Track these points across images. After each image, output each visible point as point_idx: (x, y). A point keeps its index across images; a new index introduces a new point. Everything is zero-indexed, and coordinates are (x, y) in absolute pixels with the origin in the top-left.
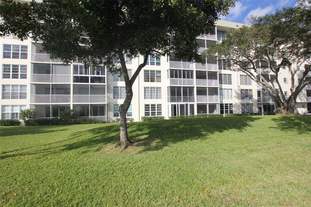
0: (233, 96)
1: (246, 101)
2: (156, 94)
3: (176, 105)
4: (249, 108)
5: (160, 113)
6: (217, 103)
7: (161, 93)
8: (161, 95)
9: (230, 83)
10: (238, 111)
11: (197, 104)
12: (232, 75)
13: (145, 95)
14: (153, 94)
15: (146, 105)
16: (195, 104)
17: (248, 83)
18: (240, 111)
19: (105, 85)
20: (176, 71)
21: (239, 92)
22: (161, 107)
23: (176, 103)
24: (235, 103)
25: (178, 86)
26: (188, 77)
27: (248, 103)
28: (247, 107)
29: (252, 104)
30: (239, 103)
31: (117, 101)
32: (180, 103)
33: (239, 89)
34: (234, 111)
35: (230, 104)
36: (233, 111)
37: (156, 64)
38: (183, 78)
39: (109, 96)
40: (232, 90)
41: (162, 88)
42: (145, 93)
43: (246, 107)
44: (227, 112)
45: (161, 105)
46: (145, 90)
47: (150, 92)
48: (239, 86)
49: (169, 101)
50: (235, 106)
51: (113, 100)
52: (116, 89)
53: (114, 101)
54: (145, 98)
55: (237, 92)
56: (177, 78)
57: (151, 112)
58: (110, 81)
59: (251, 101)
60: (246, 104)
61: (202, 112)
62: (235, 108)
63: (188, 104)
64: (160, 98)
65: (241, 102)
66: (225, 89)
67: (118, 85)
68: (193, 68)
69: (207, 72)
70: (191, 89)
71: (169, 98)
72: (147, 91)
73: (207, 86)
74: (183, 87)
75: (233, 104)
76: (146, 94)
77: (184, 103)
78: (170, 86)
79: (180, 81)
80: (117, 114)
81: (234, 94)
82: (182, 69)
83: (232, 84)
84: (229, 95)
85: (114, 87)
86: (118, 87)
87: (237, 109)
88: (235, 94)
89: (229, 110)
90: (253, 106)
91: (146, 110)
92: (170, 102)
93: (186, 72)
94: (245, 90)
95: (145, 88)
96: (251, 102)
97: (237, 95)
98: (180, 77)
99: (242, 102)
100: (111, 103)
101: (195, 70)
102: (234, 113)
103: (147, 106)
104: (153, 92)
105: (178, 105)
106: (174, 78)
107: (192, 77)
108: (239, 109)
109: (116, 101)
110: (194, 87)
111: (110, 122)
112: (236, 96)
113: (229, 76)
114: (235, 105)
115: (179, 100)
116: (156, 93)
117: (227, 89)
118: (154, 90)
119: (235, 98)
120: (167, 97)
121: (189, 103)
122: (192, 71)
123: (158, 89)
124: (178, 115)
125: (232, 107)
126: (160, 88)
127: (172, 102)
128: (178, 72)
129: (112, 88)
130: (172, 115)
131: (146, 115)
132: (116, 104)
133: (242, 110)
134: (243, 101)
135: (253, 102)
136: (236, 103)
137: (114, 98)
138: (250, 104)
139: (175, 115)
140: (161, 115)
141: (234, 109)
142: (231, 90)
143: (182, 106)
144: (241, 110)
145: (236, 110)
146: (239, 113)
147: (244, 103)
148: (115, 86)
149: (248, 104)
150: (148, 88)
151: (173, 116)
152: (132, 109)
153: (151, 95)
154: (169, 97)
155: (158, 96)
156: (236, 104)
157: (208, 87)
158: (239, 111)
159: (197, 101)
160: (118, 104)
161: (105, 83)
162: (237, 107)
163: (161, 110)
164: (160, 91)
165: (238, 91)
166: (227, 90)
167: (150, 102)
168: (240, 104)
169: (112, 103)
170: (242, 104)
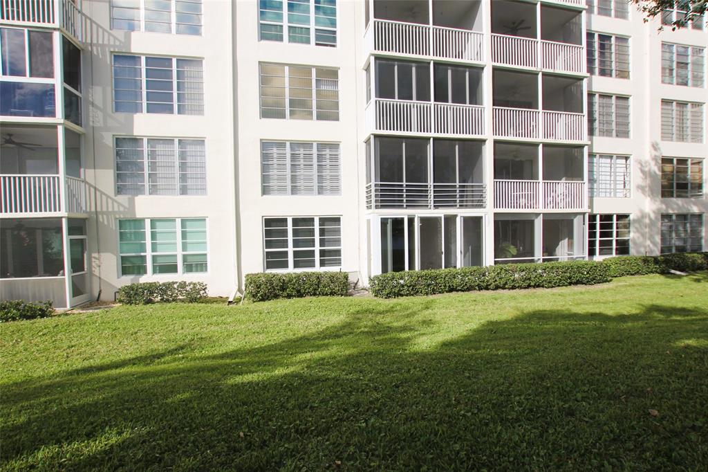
0: (632, 186)
1: (677, 205)
2: (314, 172)
3: (402, 220)
4: (685, 231)
5: (331, 256)
6: (576, 214)
7: (335, 167)
8: (336, 178)
9: (623, 133)
10: (648, 243)
11: (495, 214)
12: (631, 99)
13: (265, 179)
14: (301, 173)
15: (269, 222)
16: (488, 214)
17: (689, 133)
18: (655, 244)
19: (54, 126)
20: (405, 64)
21: (655, 169)
22: (338, 231)
23: (403, 213)
24: (639, 214)
25: (414, 133)
26: (459, 98)
27: (684, 211)
28: (681, 228)
29: (700, 216)
30: (654, 212)
31: (132, 203)
32: (419, 213)
33: (655, 159)
34: (635, 243)
35: (620, 217)
36: (631, 244)
37: (317, 38)
38: (435, 101)
39: (93, 184)
40: (632, 161)
41: (341, 146)
42: (265, 168)
43: (677, 227)
44: (606, 246)
45: (336, 220)
46: (265, 157)
47: (288, 161)
48: (655, 147)
49: (373, 204)
50: (637, 225)
51: (113, 201)
52: (126, 148)
53: (119, 204)
54: (265, 191)
55: (647, 169)
56: (411, 98)
57: (295, 253)
58: (100, 114)
59: (695, 204)
60: (678, 216)
61: (513, 250)
62: (638, 231)
63: (456, 216)
64: (335, 190)
65: (659, 210)
66: (602, 156)
67: (137, 132)
68: (479, 54)
69: (540, 77)
70: (472, 148)
71: (373, 188)
72: (275, 161)
73: (540, 138)
74: (435, 139)
75: (631, 217)
76: (274, 173)
77: (441, 213)
78: (376, 136)
79: (423, 113)
80: (138, 263)
81: (636, 178)
82: (431, 57)
83: (631, 134)
84: (618, 178)
85: (119, 141)
86: (136, 141)
87: (643, 235)
88: (641, 175)
89: (614, 238)
90: (701, 224)
91: (268, 244)
92: (377, 207)
93: (450, 72)
94: (675, 162)
95: (265, 145)
96: (695, 210)
97: (648, 181)
98: (423, 96)
99: (664, 207)
100: (103, 213)
101: (487, 63)
102: (633, 251)
103: (273, 227)
104: (302, 162)
105: (411, 221)
106: (396, 101)
107: (475, 98)
108: (651, 238)
109: (126, 205)
110: (484, 141)
111: (103, 297)
112: (643, 184)
113: (621, 102)
114: (638, 221)
115: (417, 198)
116: (315, 166)
117: (611, 157)
118: (308, 157)
119: (640, 194)
120: (364, 185)
121: (461, 213)
122: (476, 71)
123: (327, 152)
124: (411, 266)
125: (627, 226)
126: (334, 146)
127: (383, 207)
128: (414, 70)
129: (109, 141)
130: (385, 270)
131: (269, 265)
132: (129, 216)
133: (663, 240)
134: (667, 206)
135: (704, 210)
136: (641, 211)
137: (119, 190)
138: (693, 215)
139: (398, 266)
140: (338, 262)
141: (632, 236)
142: (627, 158)
143: (429, 225)
144: (658, 239)
145: (641, 239)
146: (652, 251)
147: (671, 212)
148: (122, 134)
149: (683, 217)
150: (281, 144)
151: (390, 273)
152: (208, 241)
153: (294, 179)
154: (373, 183)
155: (327, 184)
156: (643, 216)
157: (545, 145)
158: (651, 245)
159: (496, 206)
160: (139, 215)
161: (53, 114)
162: (647, 230)
163: (338, 242)
164: (335, 158)
165: (653, 163)
166: (609, 160)
167: (289, 206)
168: (656, 218)
169: (107, 213)
170: (666, 216)
